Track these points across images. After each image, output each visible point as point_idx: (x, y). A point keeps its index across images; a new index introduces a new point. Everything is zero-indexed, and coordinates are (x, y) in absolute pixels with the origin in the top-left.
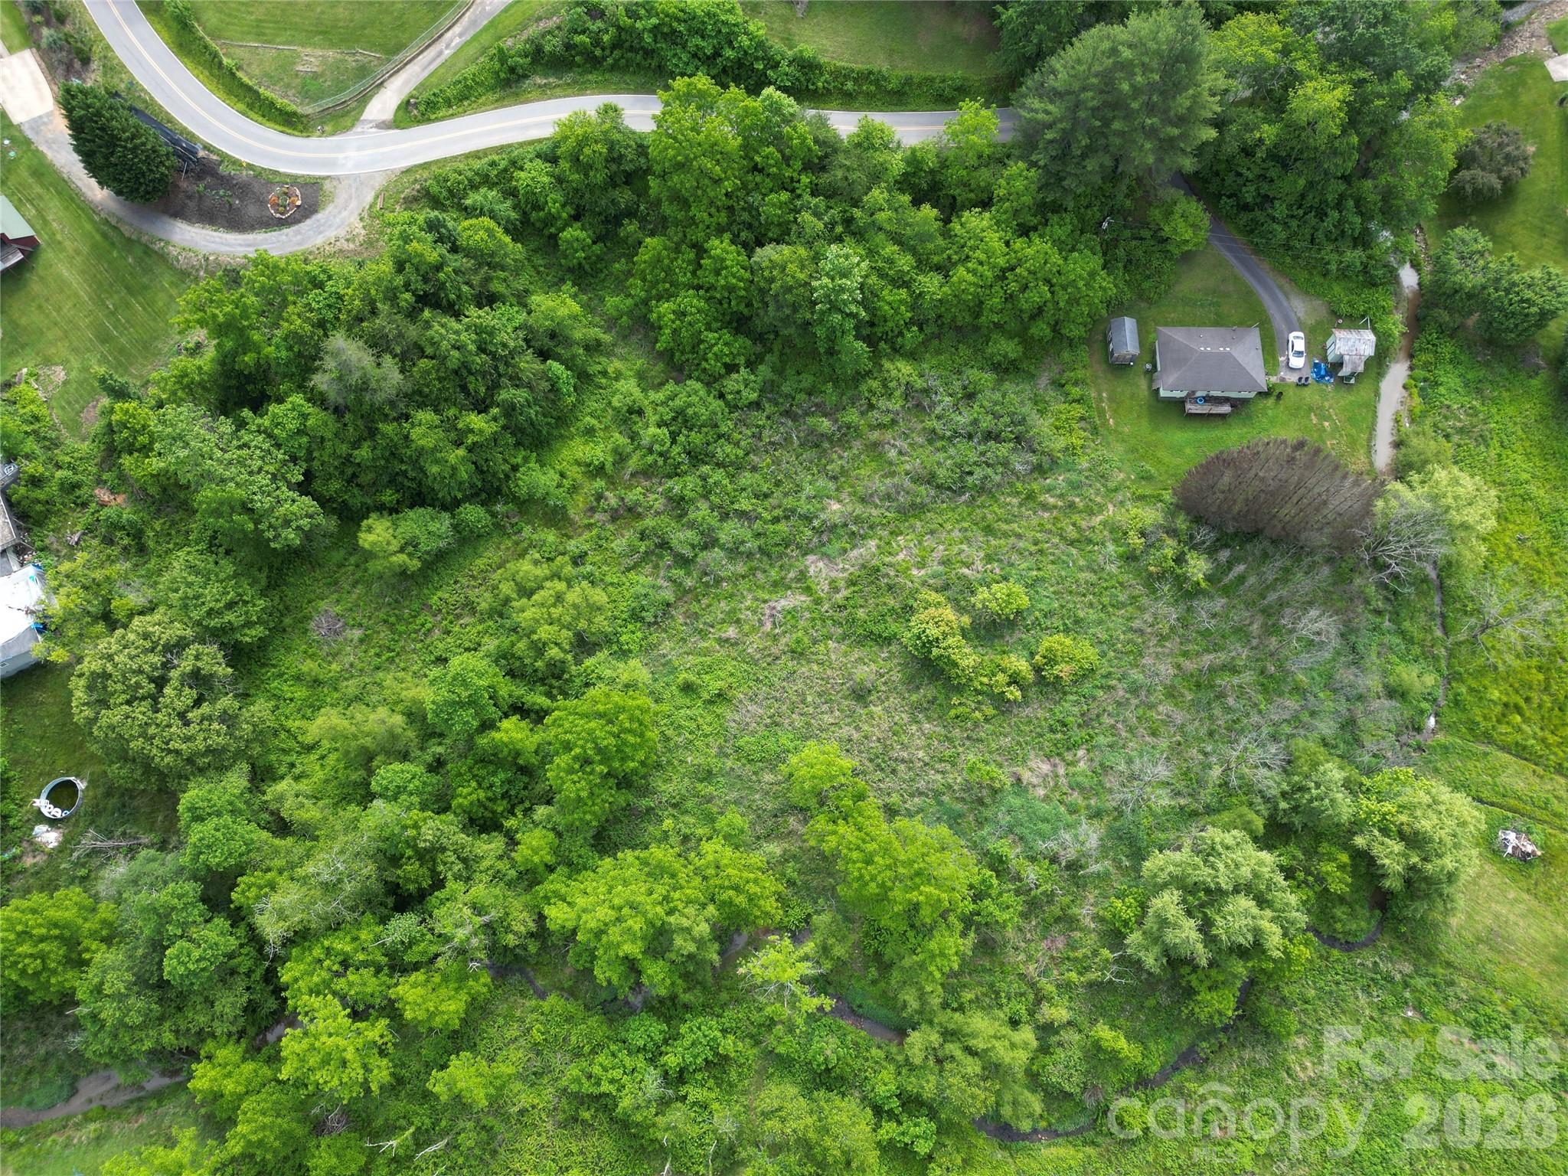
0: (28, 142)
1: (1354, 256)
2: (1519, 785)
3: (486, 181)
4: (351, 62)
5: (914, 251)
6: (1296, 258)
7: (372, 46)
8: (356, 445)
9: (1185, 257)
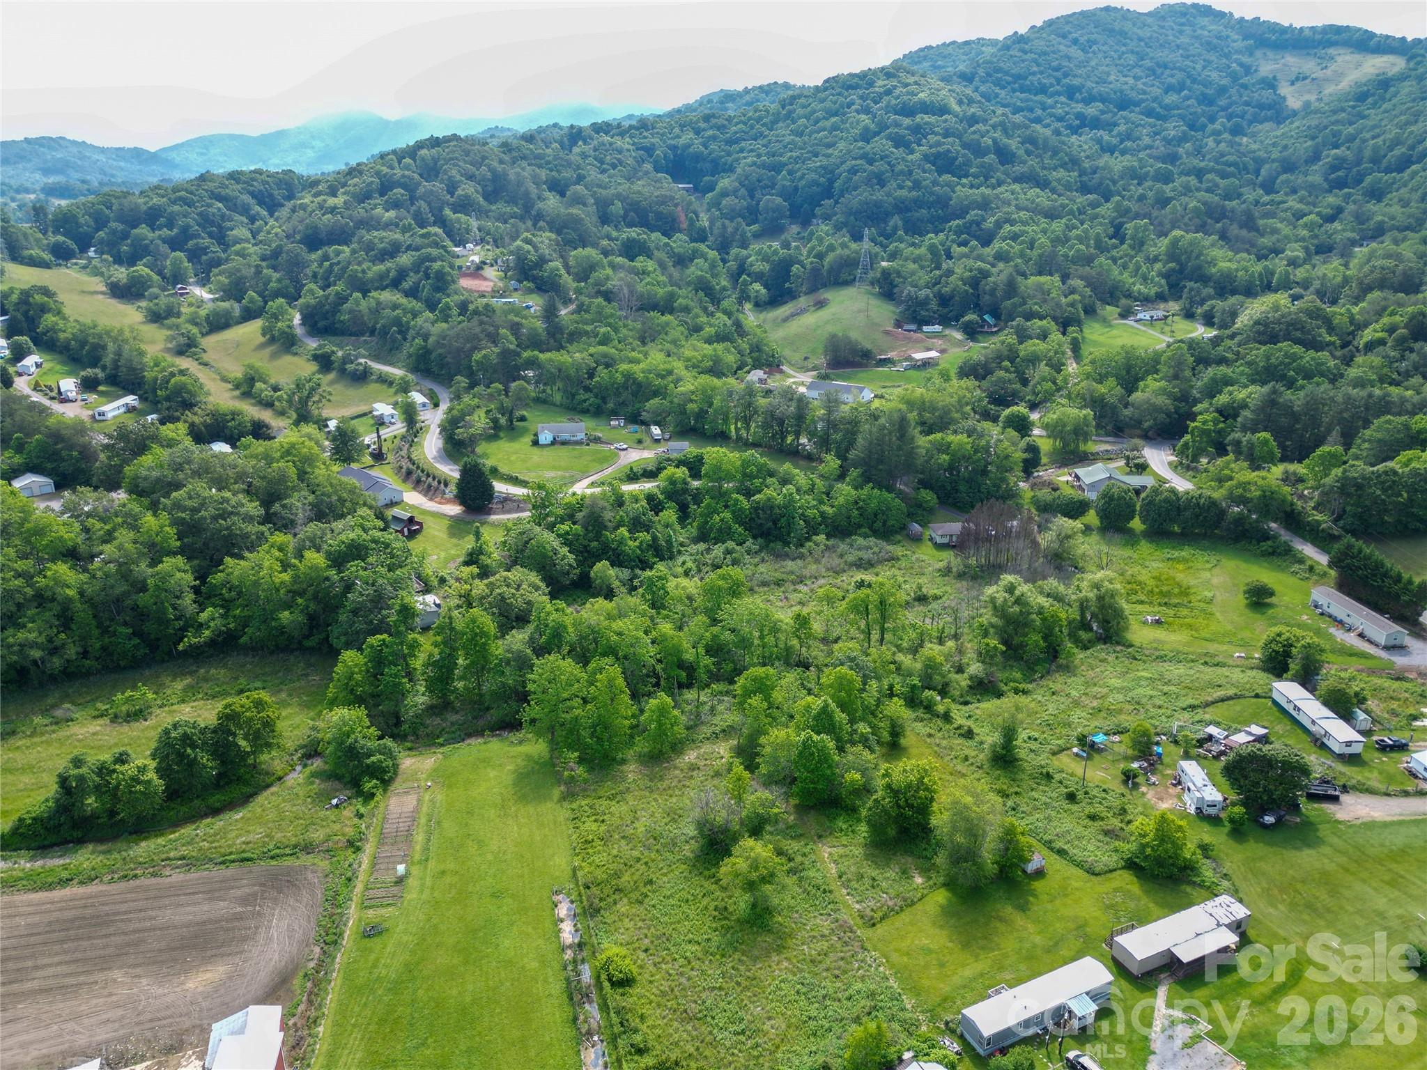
0: (417, 507)
4: (567, 474)
8: (591, 540)
9: (931, 511)
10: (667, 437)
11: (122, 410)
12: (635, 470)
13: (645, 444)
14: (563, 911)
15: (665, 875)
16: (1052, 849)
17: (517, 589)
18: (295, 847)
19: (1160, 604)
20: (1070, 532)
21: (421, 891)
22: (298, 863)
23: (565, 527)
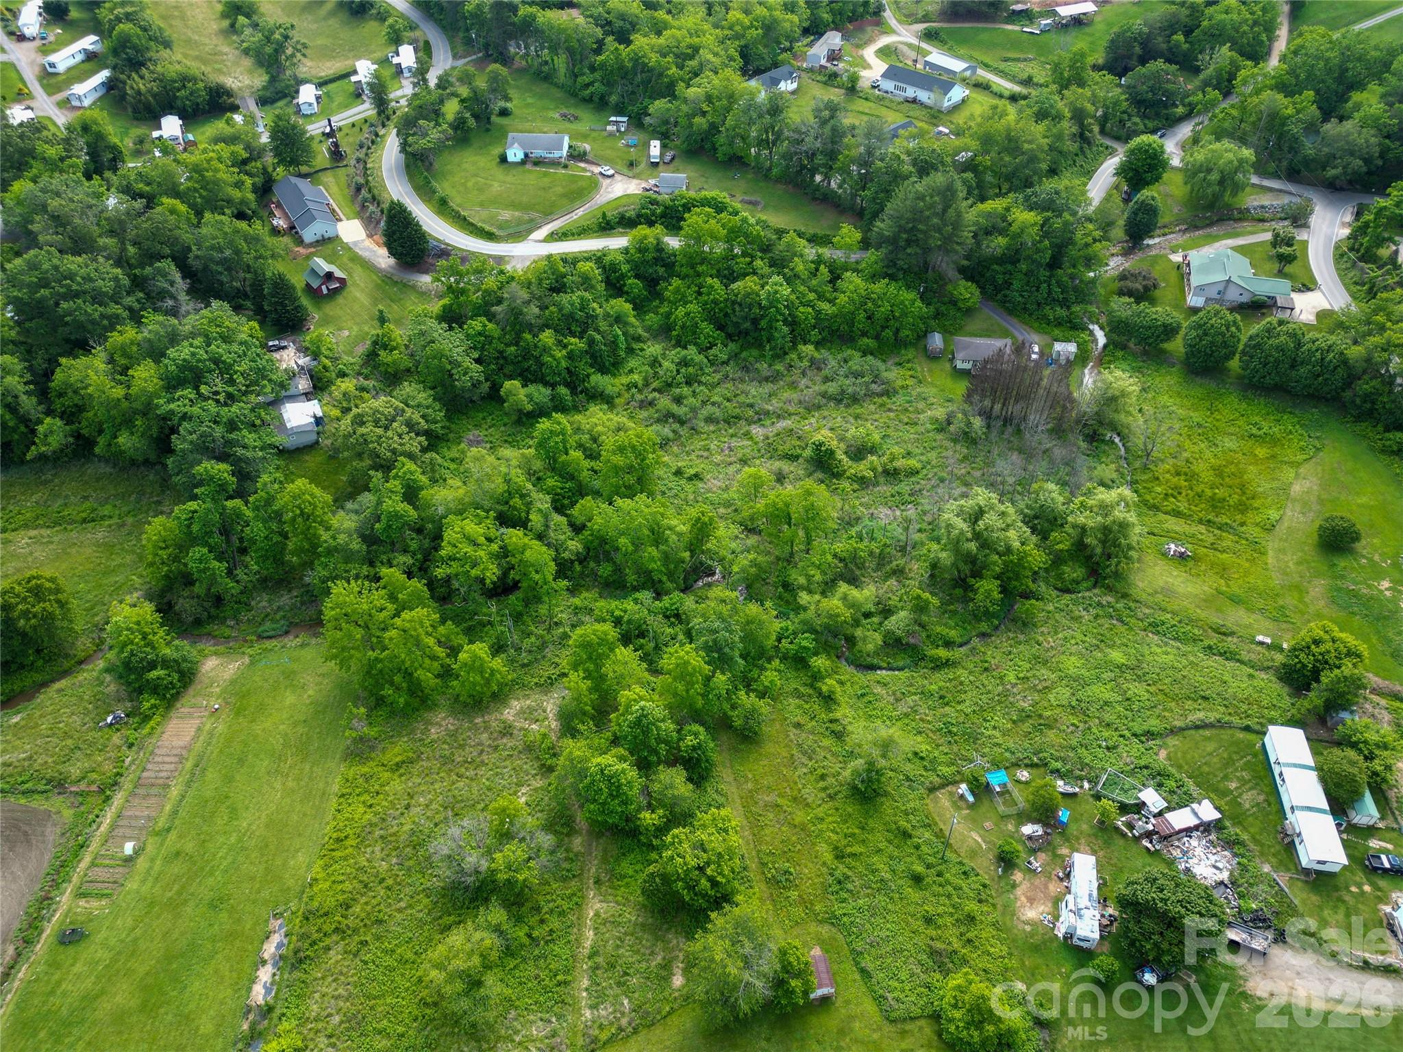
0: (350, 249)
1: (1061, 312)
2: (1177, 528)
3: (588, 259)
4: (526, 217)
5: (815, 291)
6: (1030, 315)
7: (538, 212)
8: (507, 345)
9: (969, 312)
10: (668, 158)
11: (79, 58)
12: (609, 214)
13: (637, 170)
14: (270, 949)
15: (400, 910)
16: (857, 964)
17: (386, 428)
18: (49, 782)
19: (1200, 522)
20: (1117, 393)
21: (144, 881)
22: (46, 806)
23: (476, 324)
